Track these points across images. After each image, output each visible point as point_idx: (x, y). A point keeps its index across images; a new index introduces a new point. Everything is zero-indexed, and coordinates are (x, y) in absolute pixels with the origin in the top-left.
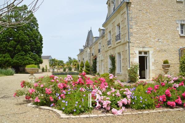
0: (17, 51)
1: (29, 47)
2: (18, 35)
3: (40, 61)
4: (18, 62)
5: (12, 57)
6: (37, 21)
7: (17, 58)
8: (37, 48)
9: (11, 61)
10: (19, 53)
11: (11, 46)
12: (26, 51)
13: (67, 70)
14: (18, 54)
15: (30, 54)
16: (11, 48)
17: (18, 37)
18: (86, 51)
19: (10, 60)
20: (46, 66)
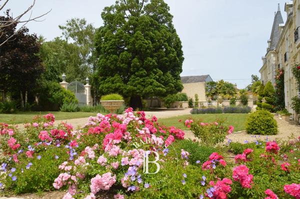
0: (133, 70)
1: (154, 61)
2: (134, 41)
3: (175, 87)
4: (135, 90)
5: (125, 82)
6: (169, 10)
7: (133, 81)
8: (171, 62)
9: (123, 88)
10: (136, 73)
11: (122, 61)
12: (149, 69)
13: (238, 103)
14: (135, 75)
15: (155, 73)
16: (124, 64)
17: (134, 43)
18: (269, 61)
19: (121, 87)
20: (196, 96)
